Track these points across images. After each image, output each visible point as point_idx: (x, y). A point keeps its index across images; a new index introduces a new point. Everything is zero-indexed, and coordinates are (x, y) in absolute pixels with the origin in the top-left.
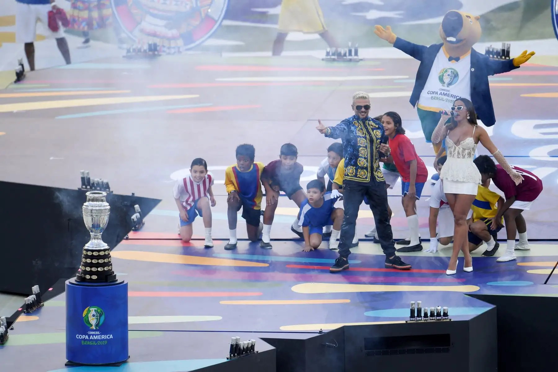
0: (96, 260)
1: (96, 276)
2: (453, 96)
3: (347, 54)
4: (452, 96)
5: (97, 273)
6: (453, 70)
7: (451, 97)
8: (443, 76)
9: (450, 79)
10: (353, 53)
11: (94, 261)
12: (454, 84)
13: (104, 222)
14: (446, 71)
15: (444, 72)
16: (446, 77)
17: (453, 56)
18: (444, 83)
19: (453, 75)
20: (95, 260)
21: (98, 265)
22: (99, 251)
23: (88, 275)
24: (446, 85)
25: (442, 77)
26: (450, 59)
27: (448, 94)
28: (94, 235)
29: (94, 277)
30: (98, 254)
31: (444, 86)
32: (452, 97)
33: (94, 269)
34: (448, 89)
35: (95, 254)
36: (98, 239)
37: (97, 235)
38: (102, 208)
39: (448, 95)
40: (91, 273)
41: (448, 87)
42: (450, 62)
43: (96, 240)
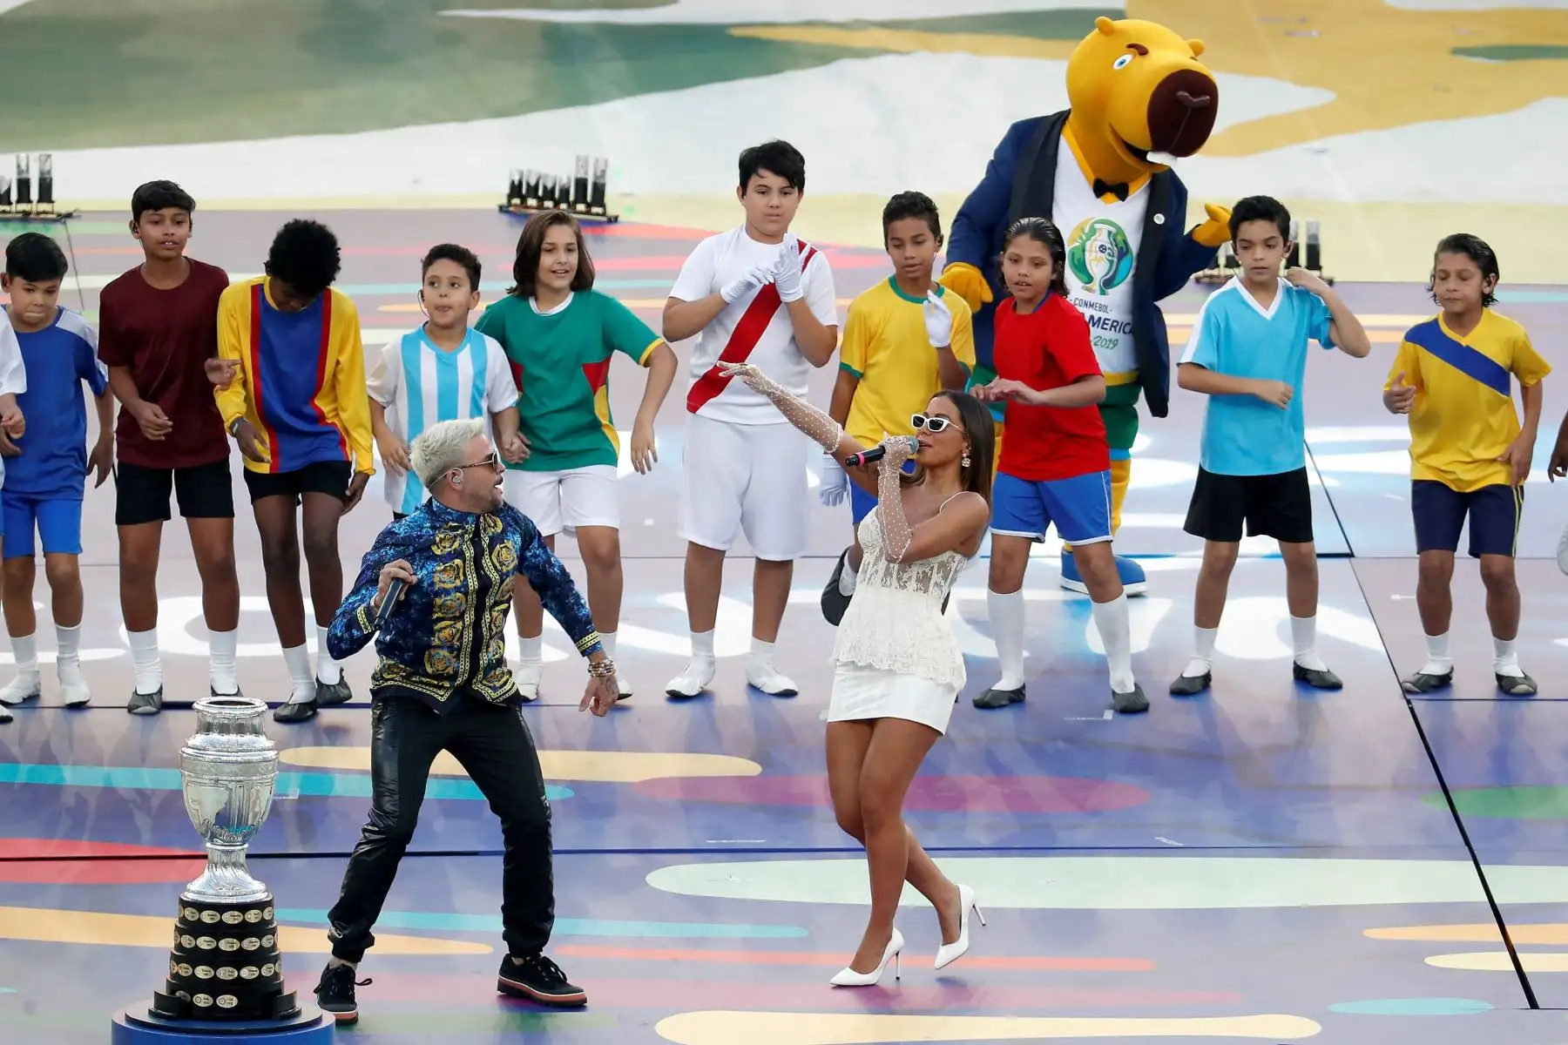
0: (235, 940)
1: (235, 998)
2: (1115, 327)
3: (14, 196)
4: (1115, 324)
5: (235, 986)
6: (1113, 230)
7: (1110, 330)
8: (1084, 251)
9: (1108, 264)
10: (34, 193)
11: (226, 945)
12: (1118, 284)
13: (257, 809)
14: (1093, 231)
15: (1086, 234)
16: (1094, 254)
17: (1108, 179)
18: (1090, 279)
19: (1115, 248)
20: (230, 940)
21: (240, 959)
22: (243, 908)
23: (202, 996)
24: (1096, 285)
25: (1081, 253)
26: (1100, 189)
27: (1106, 319)
28: (222, 851)
29: (228, 1001)
30: (240, 919)
31: (1089, 290)
32: (1113, 329)
33: (226, 973)
34: (1101, 300)
35: (230, 918)
36: (235, 865)
37: (232, 851)
38: (255, 757)
39: (1104, 323)
40: (214, 987)
41: (1103, 293)
42: (1099, 199)
43: (230, 869)
